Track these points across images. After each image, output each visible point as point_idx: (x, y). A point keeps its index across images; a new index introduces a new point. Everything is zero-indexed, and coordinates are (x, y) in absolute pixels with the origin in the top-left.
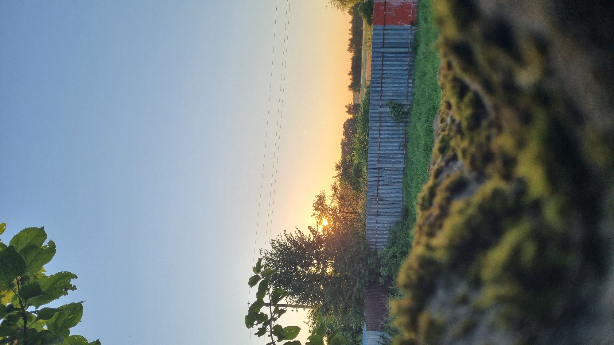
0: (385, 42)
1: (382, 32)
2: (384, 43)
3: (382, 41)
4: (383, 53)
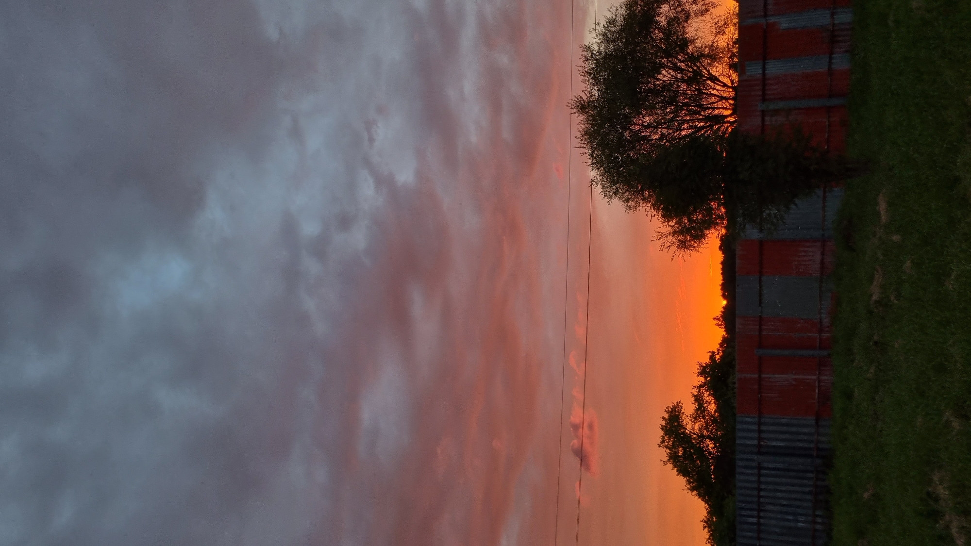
0: (762, 443)
2: (759, 446)
3: (756, 442)
4: (759, 462)
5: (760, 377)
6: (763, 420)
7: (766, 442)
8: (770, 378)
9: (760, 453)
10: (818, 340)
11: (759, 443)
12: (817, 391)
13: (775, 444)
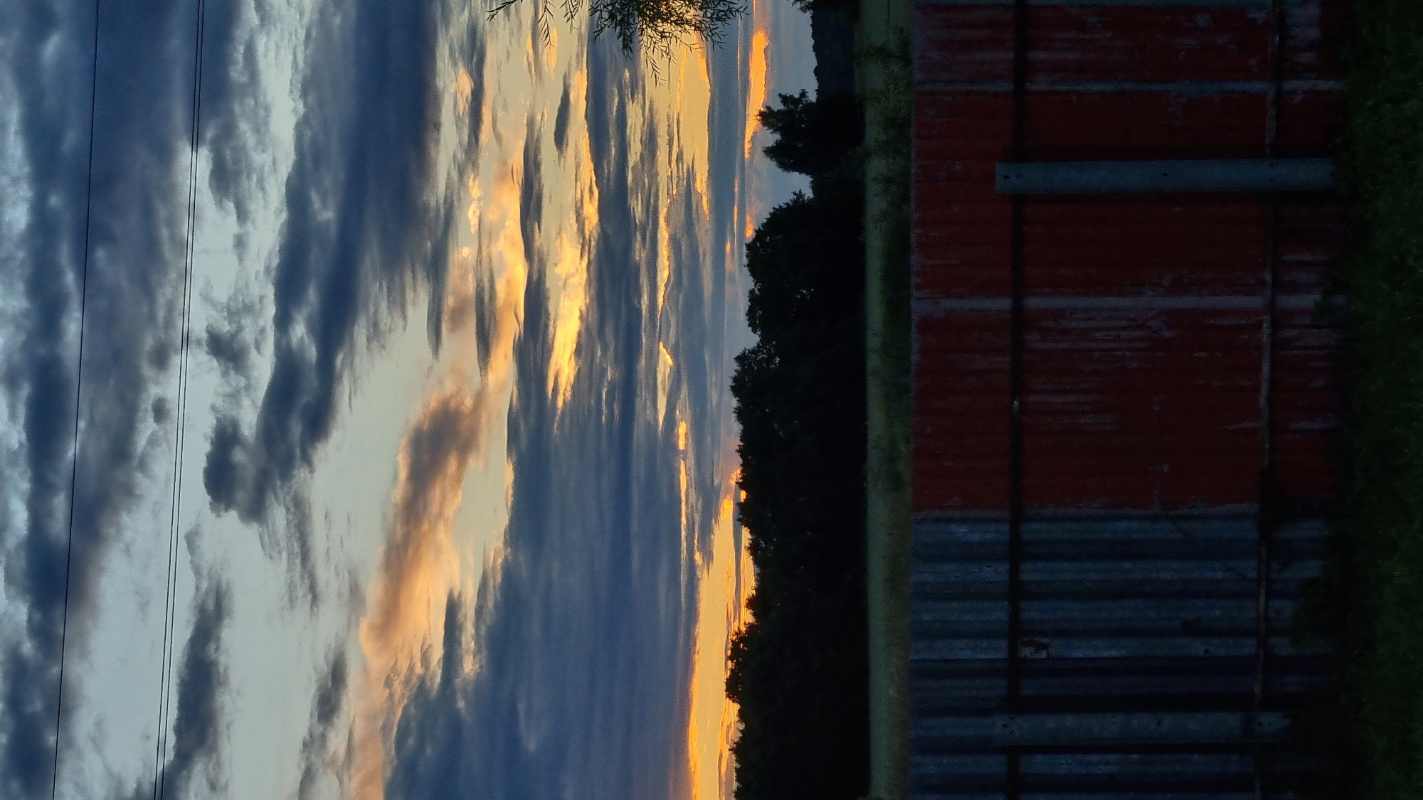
0: (1027, 652)
1: (995, 573)
2: (1015, 669)
3: (996, 651)
4: (1014, 752)
5: (1018, 308)
6: (1030, 530)
7: (1045, 647)
8: (1059, 314)
9: (1015, 705)
10: (1272, 112)
11: (1013, 650)
12: (1266, 368)
13: (1080, 651)
